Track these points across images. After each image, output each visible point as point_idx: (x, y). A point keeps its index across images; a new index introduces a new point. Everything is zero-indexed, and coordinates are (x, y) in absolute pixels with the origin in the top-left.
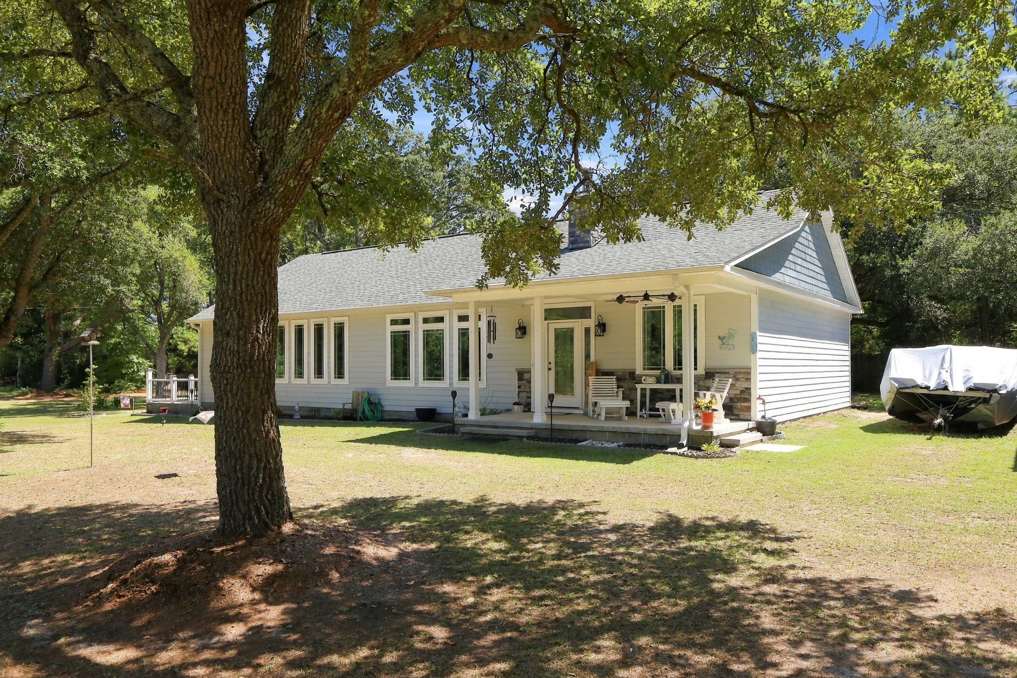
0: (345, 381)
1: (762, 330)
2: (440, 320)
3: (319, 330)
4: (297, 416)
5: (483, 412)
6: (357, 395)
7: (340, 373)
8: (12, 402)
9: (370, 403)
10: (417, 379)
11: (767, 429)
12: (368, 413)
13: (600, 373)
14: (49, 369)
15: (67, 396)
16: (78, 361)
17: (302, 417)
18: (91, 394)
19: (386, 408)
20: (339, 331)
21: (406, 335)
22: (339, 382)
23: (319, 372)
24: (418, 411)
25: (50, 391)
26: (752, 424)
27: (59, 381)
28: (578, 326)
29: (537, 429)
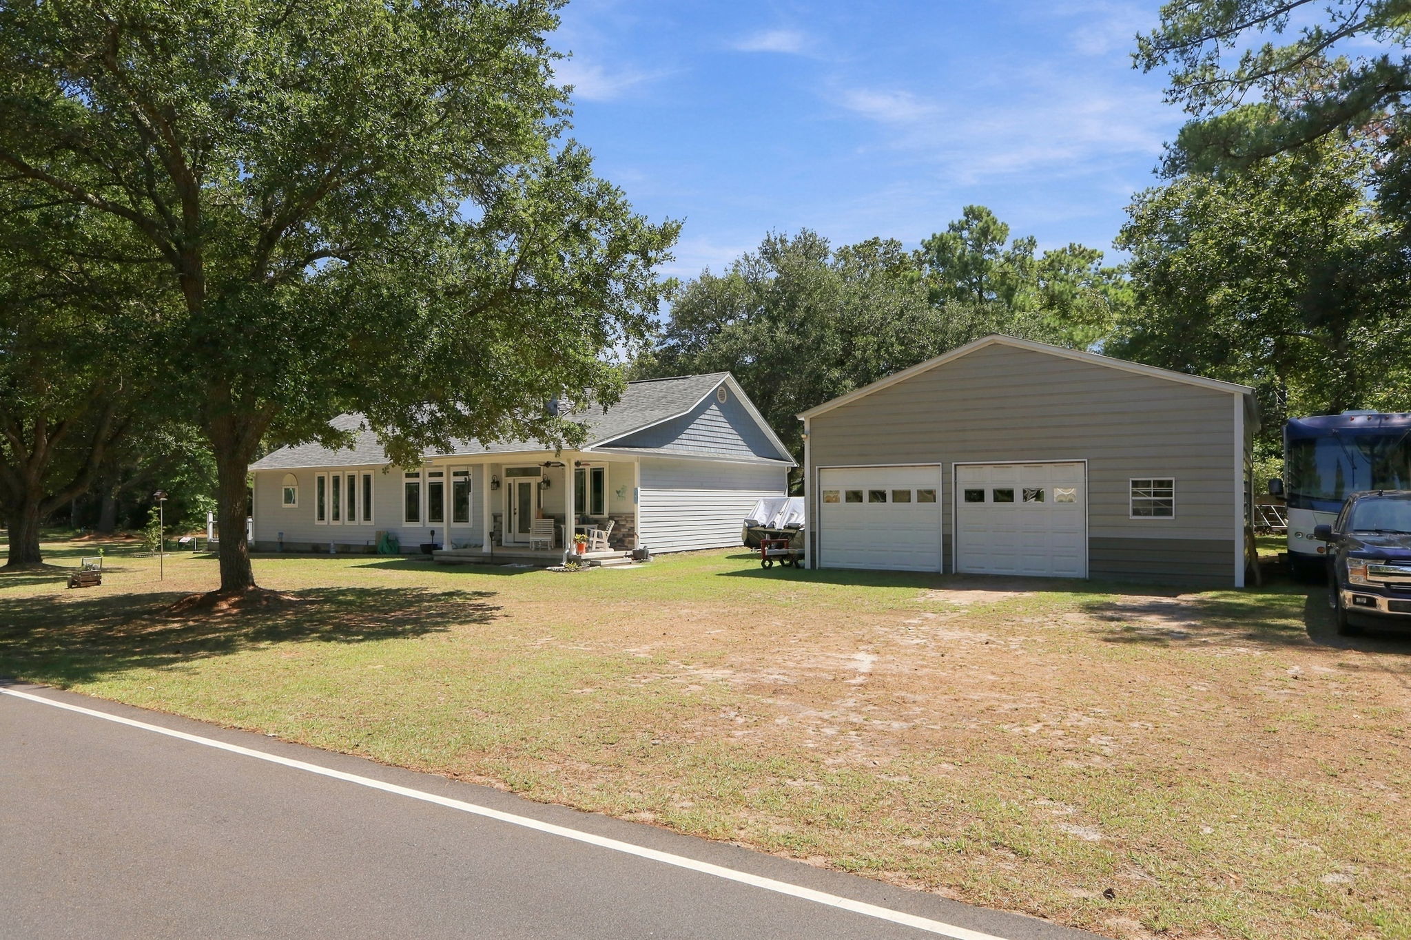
0: (372, 523)
1: (643, 486)
2: (440, 474)
3: (352, 479)
4: (332, 551)
5: (456, 546)
6: (379, 534)
7: (367, 516)
8: (70, 544)
9: (388, 541)
10: (424, 520)
11: (640, 556)
12: (386, 549)
13: (545, 517)
14: (109, 508)
15: (128, 537)
16: (138, 500)
17: (337, 552)
18: (155, 534)
19: (403, 544)
20: (367, 480)
21: (417, 486)
22: (367, 523)
23: (352, 516)
24: (423, 546)
25: (110, 533)
26: (630, 553)
27: (118, 520)
28: (534, 481)
29: (484, 556)
